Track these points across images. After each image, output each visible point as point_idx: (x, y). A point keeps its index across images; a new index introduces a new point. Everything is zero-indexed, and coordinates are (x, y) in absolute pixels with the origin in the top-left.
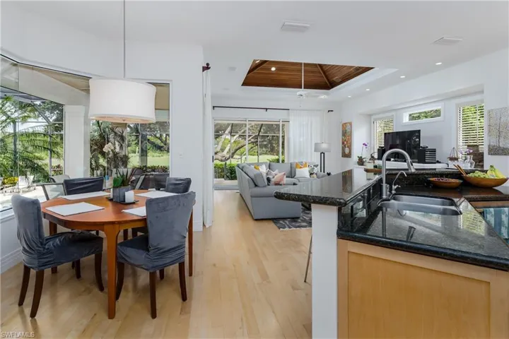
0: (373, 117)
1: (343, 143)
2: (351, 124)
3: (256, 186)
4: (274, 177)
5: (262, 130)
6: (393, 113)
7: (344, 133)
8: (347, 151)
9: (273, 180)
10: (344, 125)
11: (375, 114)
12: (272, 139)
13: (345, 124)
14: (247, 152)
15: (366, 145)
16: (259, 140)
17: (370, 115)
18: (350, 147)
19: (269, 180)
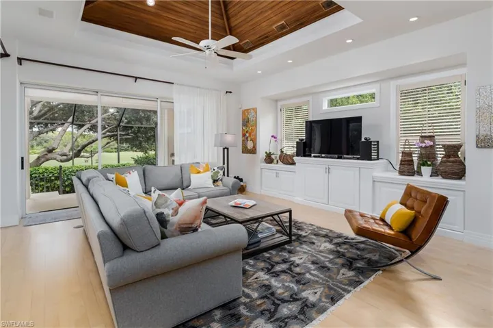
0: (280, 104)
1: (244, 135)
2: (255, 110)
3: (125, 248)
4: (176, 212)
5: (123, 119)
6: (310, 98)
7: (246, 122)
8: (250, 145)
9: (174, 220)
10: (245, 112)
11: (281, 100)
12: (139, 131)
13: (248, 110)
14: (100, 149)
15: (275, 138)
16: (119, 133)
17: (276, 101)
18: (254, 141)
19: (162, 220)
